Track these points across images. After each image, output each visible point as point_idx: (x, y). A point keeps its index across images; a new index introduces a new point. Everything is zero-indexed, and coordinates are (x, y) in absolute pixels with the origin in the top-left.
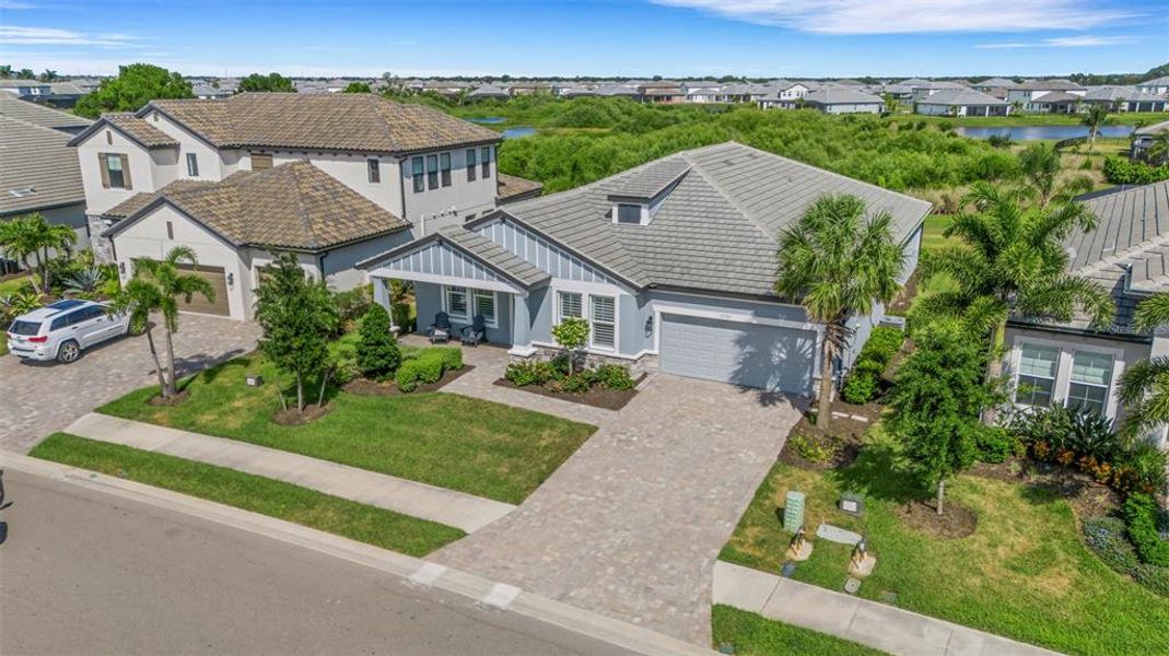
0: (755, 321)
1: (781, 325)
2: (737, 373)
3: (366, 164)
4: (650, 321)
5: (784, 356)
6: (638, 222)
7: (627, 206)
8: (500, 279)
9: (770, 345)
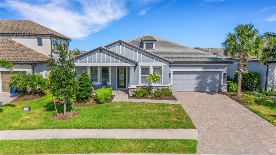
0: (203, 70)
1: (212, 71)
2: (197, 88)
3: (37, 39)
4: (170, 74)
5: (211, 81)
6: (152, 48)
7: (149, 43)
8: (125, 62)
9: (208, 78)
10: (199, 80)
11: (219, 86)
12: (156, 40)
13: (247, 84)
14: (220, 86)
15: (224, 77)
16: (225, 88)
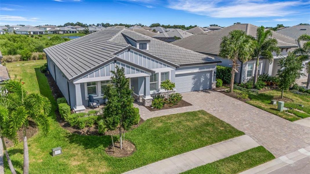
0: (199, 71)
1: (206, 70)
2: (193, 87)
5: (204, 79)
6: (146, 49)
7: (142, 44)
8: (142, 72)
9: (201, 77)
10: (195, 80)
11: (209, 84)
12: (150, 40)
13: (226, 78)
14: (211, 84)
15: (214, 75)
16: (215, 85)
